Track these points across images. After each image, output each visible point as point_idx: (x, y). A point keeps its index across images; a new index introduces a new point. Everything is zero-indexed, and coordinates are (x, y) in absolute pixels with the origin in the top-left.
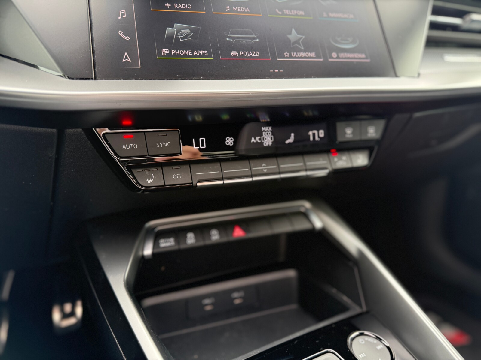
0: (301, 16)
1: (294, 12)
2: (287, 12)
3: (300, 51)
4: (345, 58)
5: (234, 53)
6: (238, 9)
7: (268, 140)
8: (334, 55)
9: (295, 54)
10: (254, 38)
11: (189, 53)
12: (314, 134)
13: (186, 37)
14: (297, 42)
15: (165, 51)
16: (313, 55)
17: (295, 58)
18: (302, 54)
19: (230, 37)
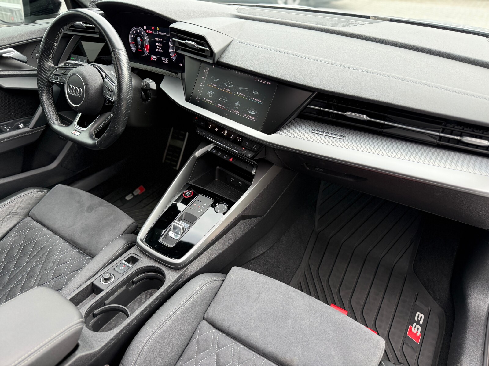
0: (244, 97)
1: (242, 95)
2: (240, 94)
3: (236, 110)
4: (248, 117)
5: (219, 105)
6: (227, 89)
7: (226, 134)
8: (245, 115)
9: (234, 111)
10: (226, 101)
11: (209, 101)
12: (238, 138)
13: (211, 96)
14: (237, 106)
15: (205, 99)
16: (239, 112)
17: (233, 112)
18: (236, 111)
19: (221, 99)
